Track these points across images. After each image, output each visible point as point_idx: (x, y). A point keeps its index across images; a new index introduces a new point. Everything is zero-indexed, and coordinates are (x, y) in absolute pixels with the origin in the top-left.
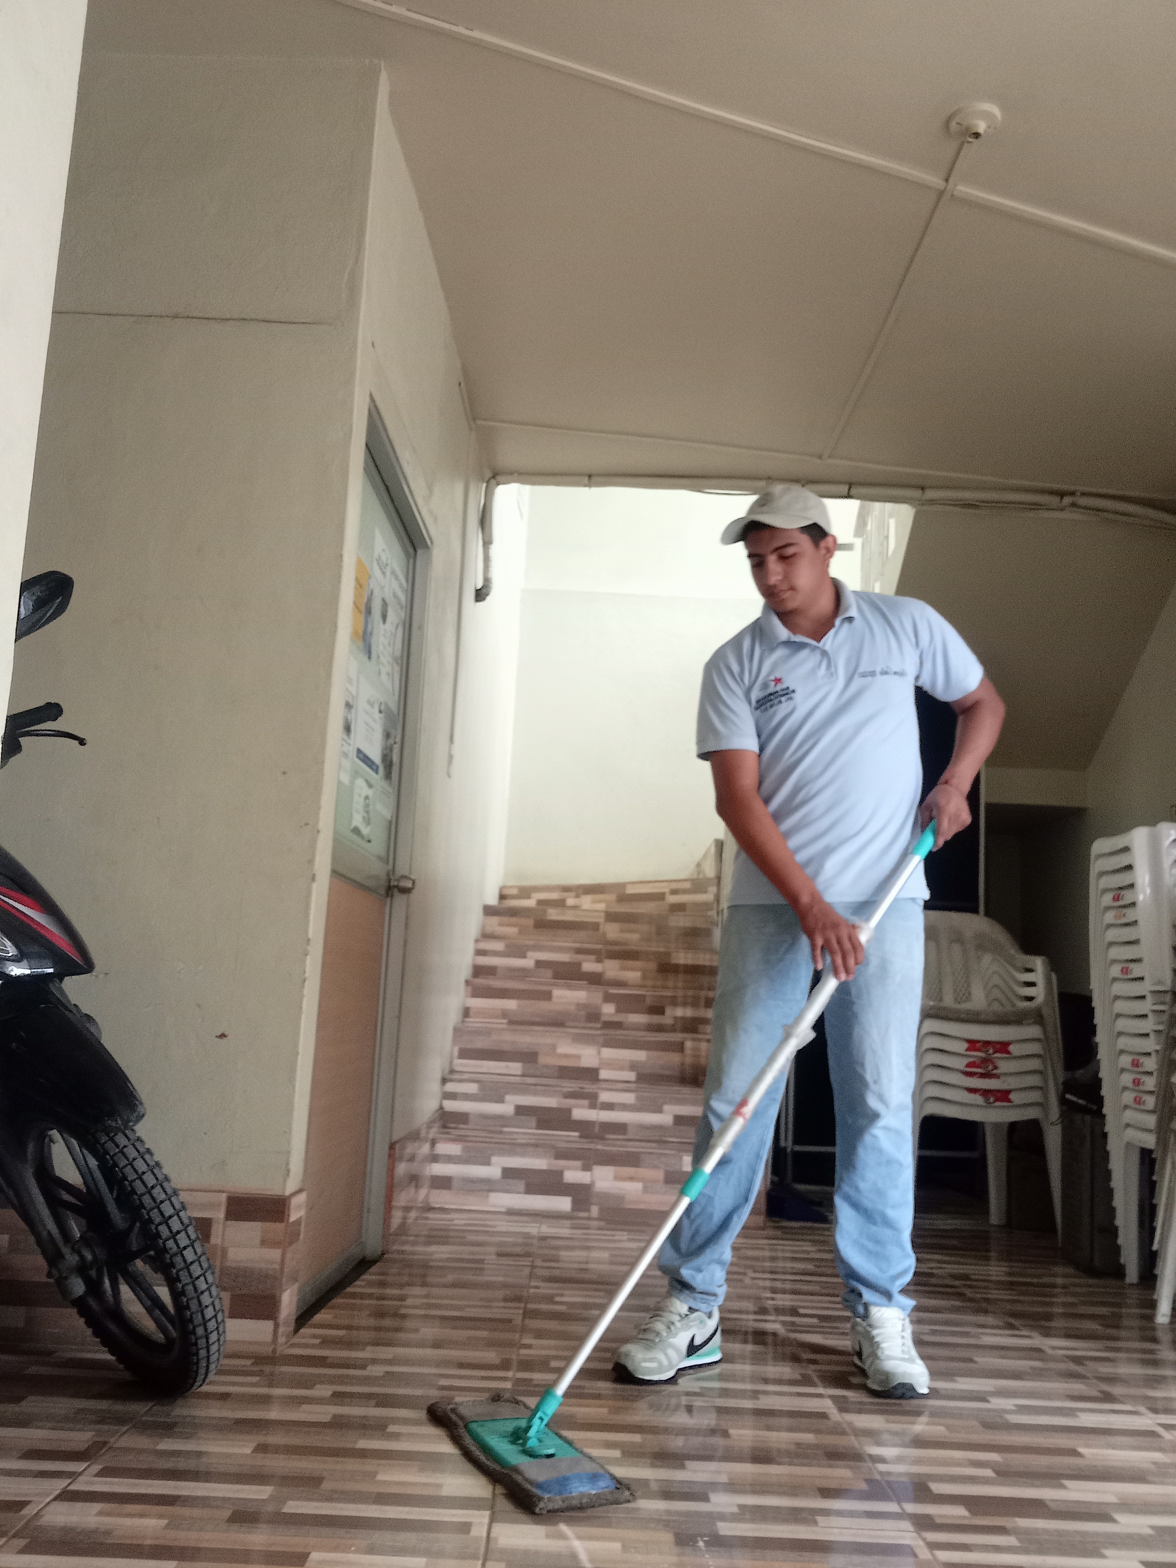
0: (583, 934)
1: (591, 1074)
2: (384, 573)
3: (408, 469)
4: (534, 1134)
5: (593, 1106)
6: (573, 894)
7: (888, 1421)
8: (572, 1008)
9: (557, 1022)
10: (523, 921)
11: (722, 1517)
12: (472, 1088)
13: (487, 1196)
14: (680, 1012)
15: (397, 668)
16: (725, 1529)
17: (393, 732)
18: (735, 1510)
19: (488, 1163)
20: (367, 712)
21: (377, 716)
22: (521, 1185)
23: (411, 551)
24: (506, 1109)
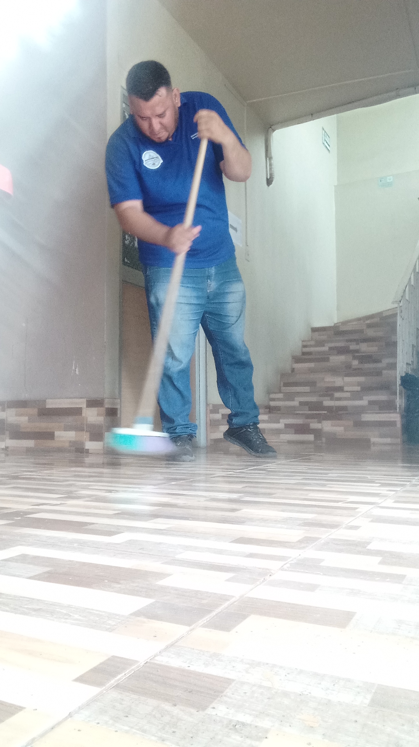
5: (332, 399)
8: (340, 363)
9: (332, 370)
12: (281, 396)
13: (279, 436)
19: (278, 422)
22: (292, 430)
24: (295, 403)
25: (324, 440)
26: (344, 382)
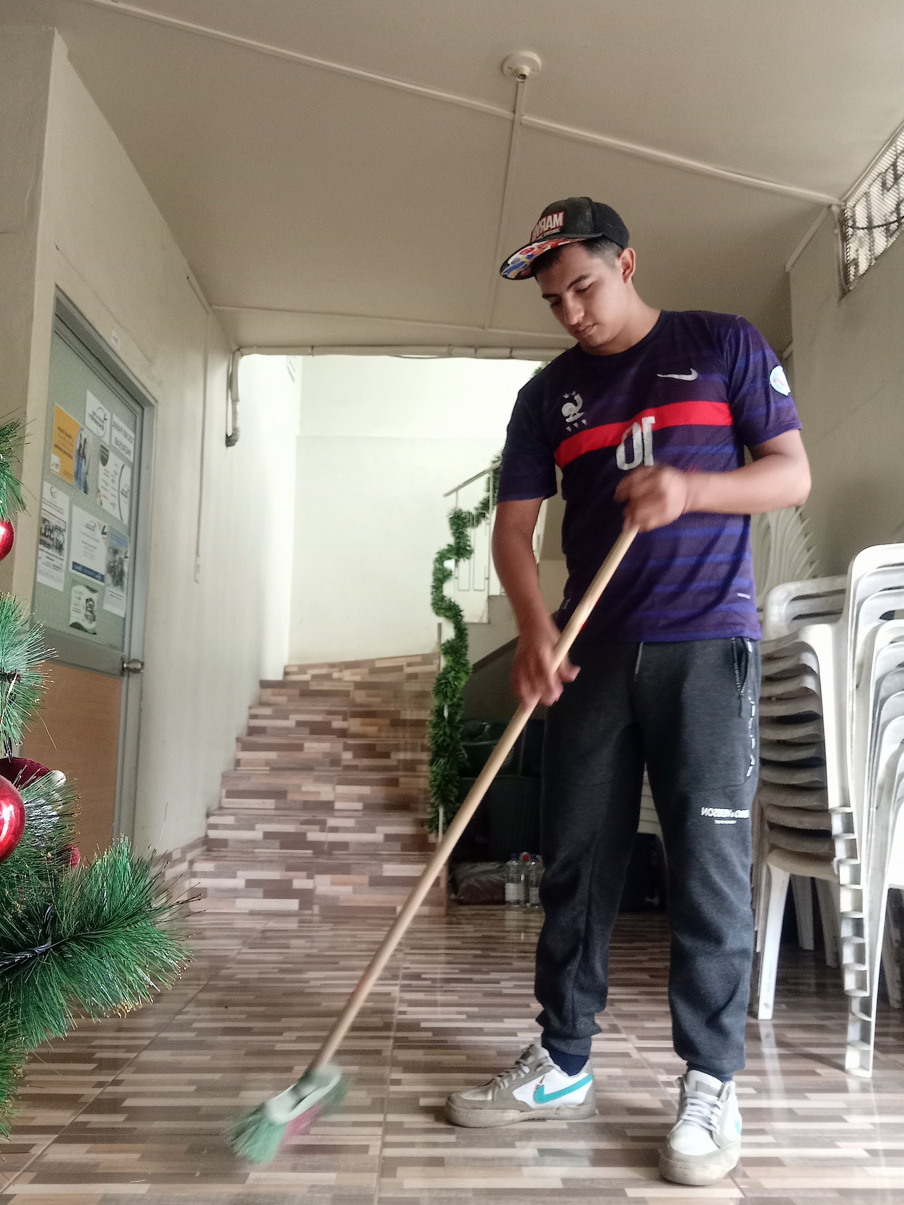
0: (337, 700)
1: (328, 806)
2: (101, 426)
3: (117, 347)
4: (277, 853)
5: (322, 830)
6: (337, 669)
8: (320, 756)
9: (307, 767)
10: (291, 691)
12: (230, 820)
13: (234, 902)
14: (402, 756)
15: (124, 499)
17: (120, 549)
19: (234, 877)
20: (85, 534)
21: (100, 537)
22: (260, 892)
24: (257, 834)
25: (316, 909)
26: (336, 794)
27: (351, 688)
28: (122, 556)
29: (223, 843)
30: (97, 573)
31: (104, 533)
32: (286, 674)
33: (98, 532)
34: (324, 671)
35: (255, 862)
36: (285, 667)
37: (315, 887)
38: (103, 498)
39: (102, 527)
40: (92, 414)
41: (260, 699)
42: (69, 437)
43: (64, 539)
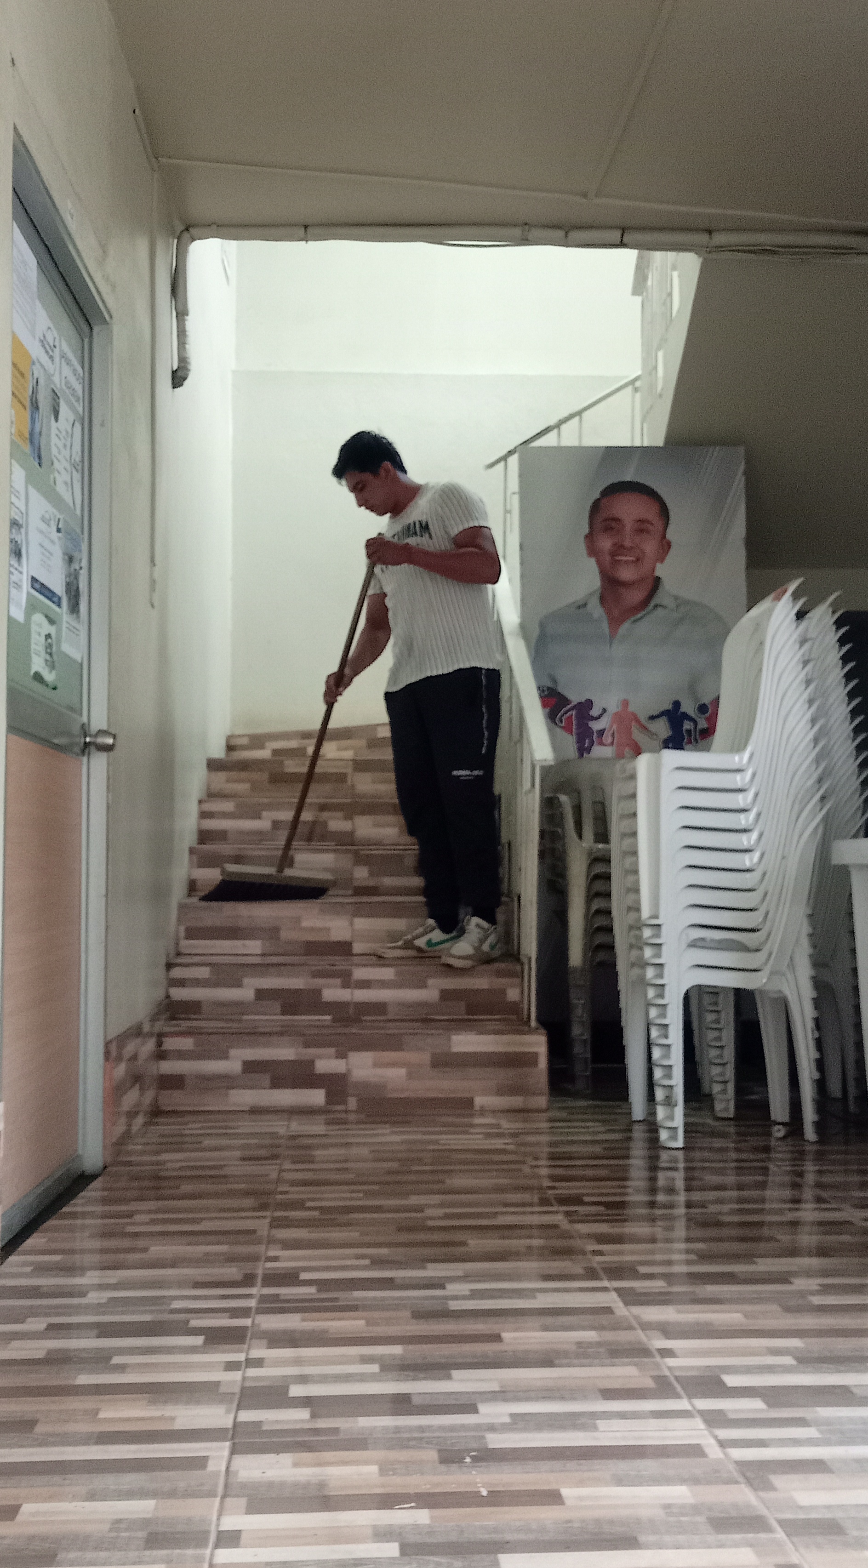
1: (344, 948)
2: (51, 357)
3: (72, 225)
4: (277, 1021)
5: (346, 985)
7: (679, 1312)
10: (255, 776)
11: (492, 1428)
12: (203, 973)
13: (227, 1095)
15: (77, 476)
16: (495, 1441)
17: (76, 555)
18: (507, 1420)
19: (226, 1057)
20: (41, 532)
21: (55, 535)
22: (266, 1079)
23: (86, 328)
24: (245, 993)
25: (352, 1103)
26: (353, 930)
27: (349, 770)
28: (78, 568)
29: (192, 1008)
30: (53, 593)
31: (59, 530)
32: (230, 748)
33: (55, 529)
34: (293, 744)
35: (254, 1035)
36: (229, 738)
37: (349, 1071)
38: (56, 474)
39: (57, 520)
40: (42, 338)
41: (208, 788)
42: (22, 375)
43: (22, 540)
